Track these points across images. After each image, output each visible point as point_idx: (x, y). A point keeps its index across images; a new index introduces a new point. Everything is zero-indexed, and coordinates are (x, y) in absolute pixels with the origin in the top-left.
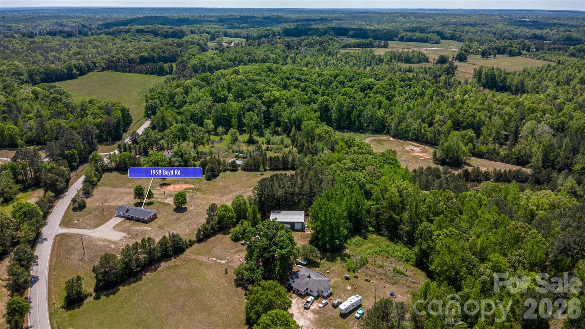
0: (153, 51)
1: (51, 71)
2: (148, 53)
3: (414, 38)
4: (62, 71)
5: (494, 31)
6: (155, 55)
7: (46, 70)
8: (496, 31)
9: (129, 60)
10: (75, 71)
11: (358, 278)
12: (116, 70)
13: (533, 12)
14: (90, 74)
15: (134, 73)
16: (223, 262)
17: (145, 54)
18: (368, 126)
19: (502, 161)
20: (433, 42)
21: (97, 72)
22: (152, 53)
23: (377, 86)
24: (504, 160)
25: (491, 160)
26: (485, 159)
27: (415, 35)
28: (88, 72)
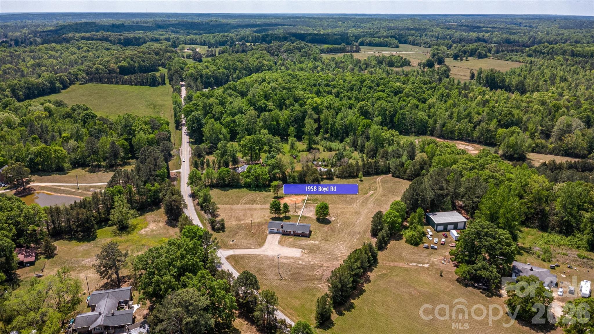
0: (132, 60)
1: (33, 85)
2: (129, 63)
3: (374, 42)
4: (44, 85)
5: (437, 34)
6: (136, 64)
7: (28, 84)
8: (439, 35)
9: (109, 70)
10: (58, 84)
11: (559, 266)
12: (101, 82)
13: (448, 16)
14: (72, 87)
15: (122, 84)
16: (427, 266)
17: (125, 64)
18: (411, 128)
19: (551, 153)
20: (394, 46)
21: (80, 84)
22: (132, 62)
23: (407, 89)
24: (551, 152)
25: (541, 153)
26: (535, 152)
27: (374, 40)
28: (70, 84)
